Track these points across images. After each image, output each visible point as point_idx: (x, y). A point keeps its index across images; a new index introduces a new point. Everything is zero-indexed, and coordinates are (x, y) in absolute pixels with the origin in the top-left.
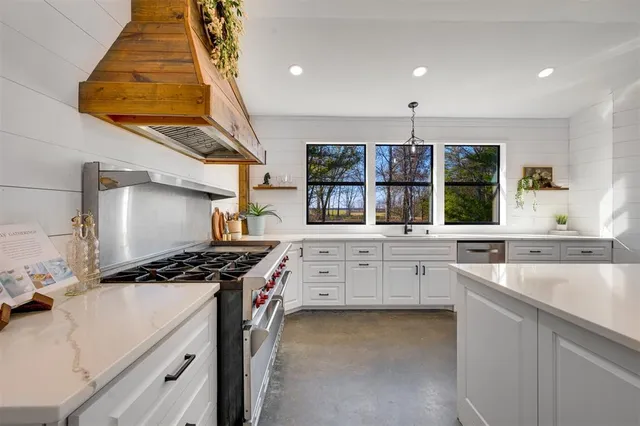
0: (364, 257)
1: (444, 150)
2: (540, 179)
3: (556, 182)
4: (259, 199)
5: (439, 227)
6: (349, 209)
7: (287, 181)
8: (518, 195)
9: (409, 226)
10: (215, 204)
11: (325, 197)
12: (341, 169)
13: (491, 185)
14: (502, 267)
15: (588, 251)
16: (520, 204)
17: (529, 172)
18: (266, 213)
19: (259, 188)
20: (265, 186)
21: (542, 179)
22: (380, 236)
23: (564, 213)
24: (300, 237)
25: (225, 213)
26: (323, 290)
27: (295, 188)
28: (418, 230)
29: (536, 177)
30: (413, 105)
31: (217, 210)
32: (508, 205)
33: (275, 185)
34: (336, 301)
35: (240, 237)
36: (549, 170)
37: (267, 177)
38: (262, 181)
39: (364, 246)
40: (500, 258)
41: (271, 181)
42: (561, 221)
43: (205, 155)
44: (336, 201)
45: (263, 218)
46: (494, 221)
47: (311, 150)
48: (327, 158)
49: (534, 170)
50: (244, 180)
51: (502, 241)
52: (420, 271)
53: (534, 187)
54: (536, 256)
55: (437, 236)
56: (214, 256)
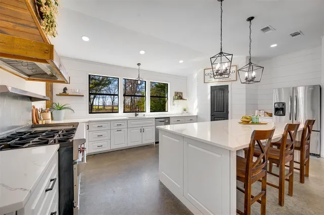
0: (120, 127)
1: (150, 83)
2: (179, 97)
3: (184, 97)
4: (60, 101)
5: (148, 113)
6: (104, 106)
7: (77, 92)
8: (173, 102)
9: (137, 113)
10: (34, 103)
11: (92, 100)
12: (101, 87)
13: (165, 97)
14: (169, 126)
15: (192, 119)
16: (174, 104)
17: (177, 94)
18: (65, 108)
19: (60, 95)
20: (64, 94)
21: (180, 96)
22: (126, 118)
23: (185, 108)
24: (87, 120)
25: (38, 109)
26: (100, 144)
27: (83, 96)
28: (140, 115)
29: (178, 95)
30: (139, 64)
31: (34, 107)
32: (170, 104)
33: (70, 94)
34: (106, 148)
35: (50, 122)
36: (182, 93)
37: (65, 89)
38: (62, 91)
39: (119, 122)
40: (169, 123)
41: (67, 92)
42: (185, 110)
43: (29, 76)
44: (97, 102)
45: (63, 111)
46: (166, 110)
47: (91, 78)
48: (93, 81)
49: (178, 93)
50: (49, 90)
51: (169, 118)
52: (142, 131)
53: (178, 99)
54: (178, 122)
55: (147, 117)
56: (43, 132)
